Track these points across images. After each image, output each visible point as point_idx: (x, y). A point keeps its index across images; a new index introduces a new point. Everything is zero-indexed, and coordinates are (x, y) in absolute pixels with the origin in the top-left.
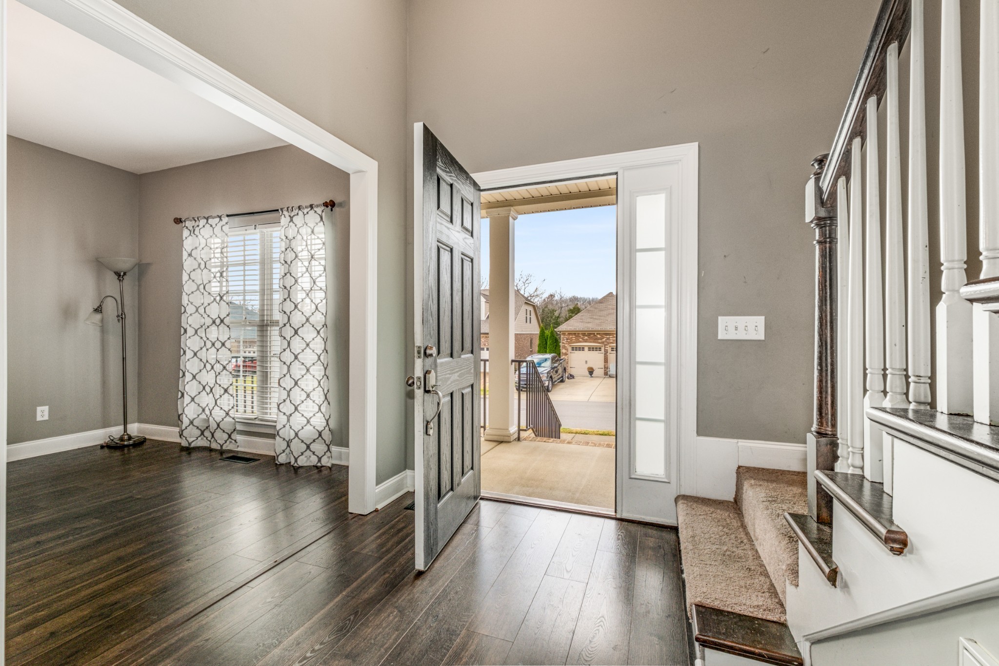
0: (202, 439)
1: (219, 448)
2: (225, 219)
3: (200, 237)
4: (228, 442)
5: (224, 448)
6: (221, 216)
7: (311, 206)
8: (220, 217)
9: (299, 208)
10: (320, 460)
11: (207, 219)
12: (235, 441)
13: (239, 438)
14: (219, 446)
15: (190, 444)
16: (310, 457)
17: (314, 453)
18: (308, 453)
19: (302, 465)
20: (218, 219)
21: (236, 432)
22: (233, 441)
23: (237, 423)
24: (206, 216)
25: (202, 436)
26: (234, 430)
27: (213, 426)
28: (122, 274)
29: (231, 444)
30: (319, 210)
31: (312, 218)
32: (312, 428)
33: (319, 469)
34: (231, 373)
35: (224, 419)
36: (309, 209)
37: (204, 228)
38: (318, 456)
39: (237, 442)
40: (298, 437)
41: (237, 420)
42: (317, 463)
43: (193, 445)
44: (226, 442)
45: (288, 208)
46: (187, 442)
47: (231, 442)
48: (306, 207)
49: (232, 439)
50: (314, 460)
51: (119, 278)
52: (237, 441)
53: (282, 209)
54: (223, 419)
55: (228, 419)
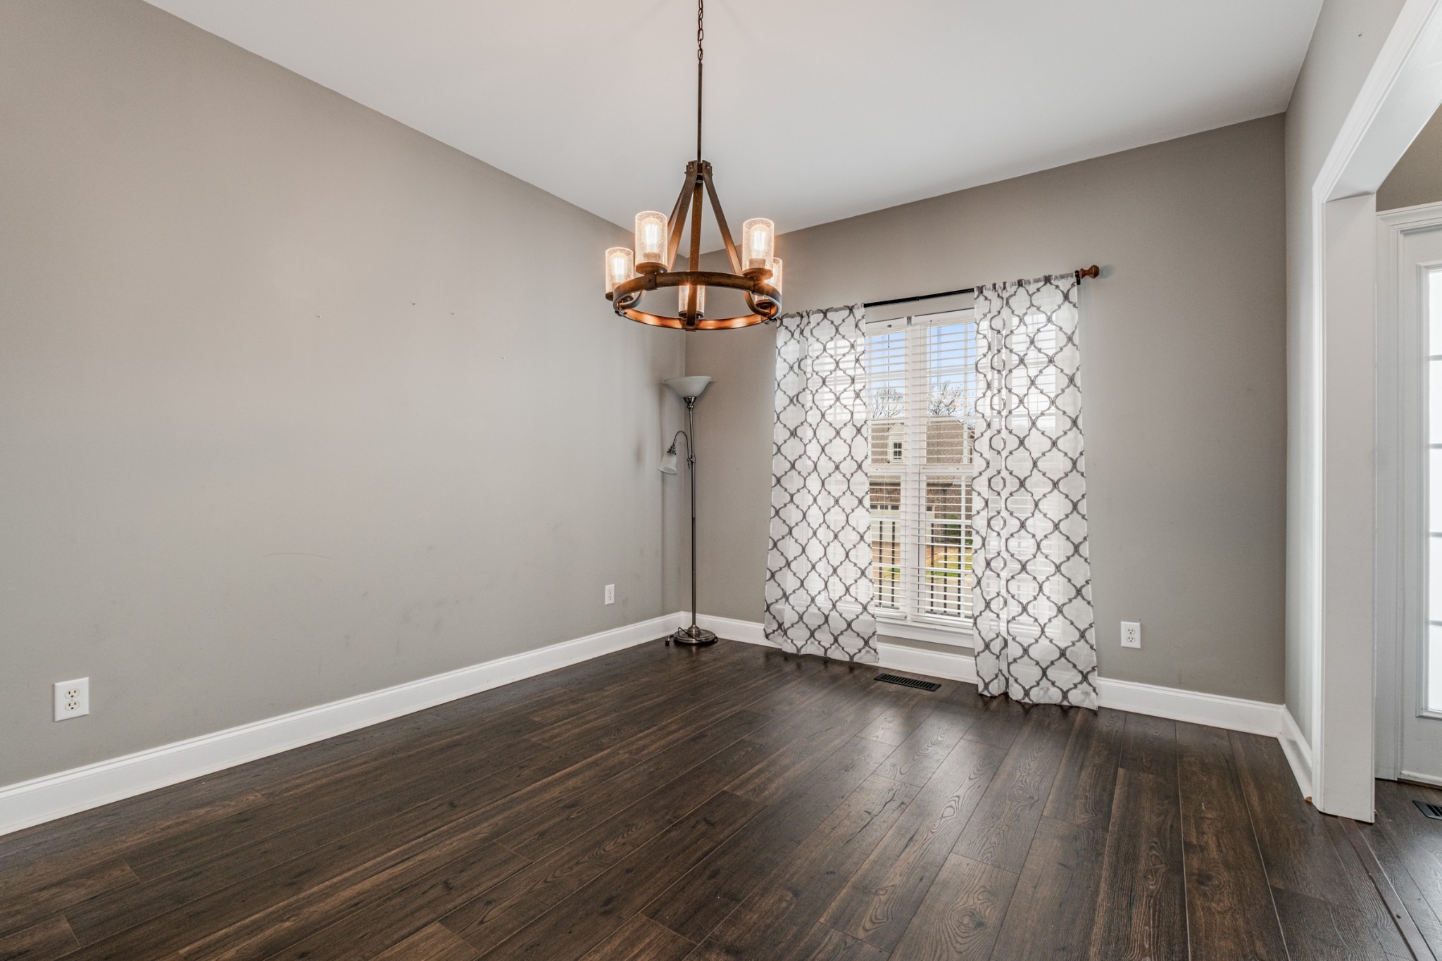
0: (812, 643)
1: (847, 659)
2: (859, 312)
3: (811, 339)
4: (863, 651)
5: (856, 659)
6: (853, 307)
7: (1047, 280)
8: (851, 309)
9: (1020, 284)
10: (1065, 695)
11: (825, 313)
12: (875, 650)
13: (881, 647)
14: (848, 656)
15: (799, 650)
16: (1048, 689)
17: (1053, 684)
18: (1044, 683)
19: (1038, 702)
20: (847, 312)
21: (876, 636)
22: (872, 651)
23: (877, 624)
24: (824, 308)
25: (812, 639)
26: (874, 634)
27: (837, 624)
28: (693, 400)
29: (868, 655)
30: (1065, 285)
31: (1049, 297)
32: (1047, 642)
33: (1065, 711)
34: (869, 545)
35: (860, 617)
36: (1042, 283)
37: (818, 327)
38: (1061, 690)
39: (877, 653)
40: (1028, 655)
41: (878, 619)
42: (1062, 701)
43: (803, 652)
44: (860, 651)
45: (994, 285)
46: (795, 647)
47: (868, 652)
48: (1037, 281)
49: (870, 648)
50: (1054, 696)
51: (688, 405)
52: (877, 651)
53: (981, 290)
54: (858, 617)
55: (865, 617)
